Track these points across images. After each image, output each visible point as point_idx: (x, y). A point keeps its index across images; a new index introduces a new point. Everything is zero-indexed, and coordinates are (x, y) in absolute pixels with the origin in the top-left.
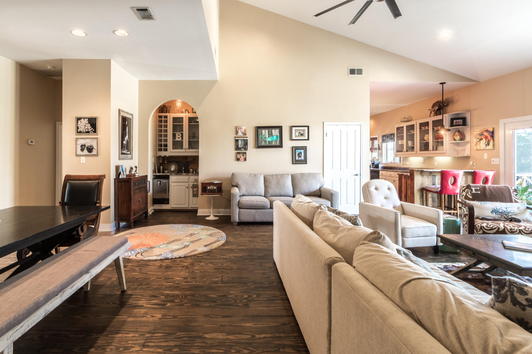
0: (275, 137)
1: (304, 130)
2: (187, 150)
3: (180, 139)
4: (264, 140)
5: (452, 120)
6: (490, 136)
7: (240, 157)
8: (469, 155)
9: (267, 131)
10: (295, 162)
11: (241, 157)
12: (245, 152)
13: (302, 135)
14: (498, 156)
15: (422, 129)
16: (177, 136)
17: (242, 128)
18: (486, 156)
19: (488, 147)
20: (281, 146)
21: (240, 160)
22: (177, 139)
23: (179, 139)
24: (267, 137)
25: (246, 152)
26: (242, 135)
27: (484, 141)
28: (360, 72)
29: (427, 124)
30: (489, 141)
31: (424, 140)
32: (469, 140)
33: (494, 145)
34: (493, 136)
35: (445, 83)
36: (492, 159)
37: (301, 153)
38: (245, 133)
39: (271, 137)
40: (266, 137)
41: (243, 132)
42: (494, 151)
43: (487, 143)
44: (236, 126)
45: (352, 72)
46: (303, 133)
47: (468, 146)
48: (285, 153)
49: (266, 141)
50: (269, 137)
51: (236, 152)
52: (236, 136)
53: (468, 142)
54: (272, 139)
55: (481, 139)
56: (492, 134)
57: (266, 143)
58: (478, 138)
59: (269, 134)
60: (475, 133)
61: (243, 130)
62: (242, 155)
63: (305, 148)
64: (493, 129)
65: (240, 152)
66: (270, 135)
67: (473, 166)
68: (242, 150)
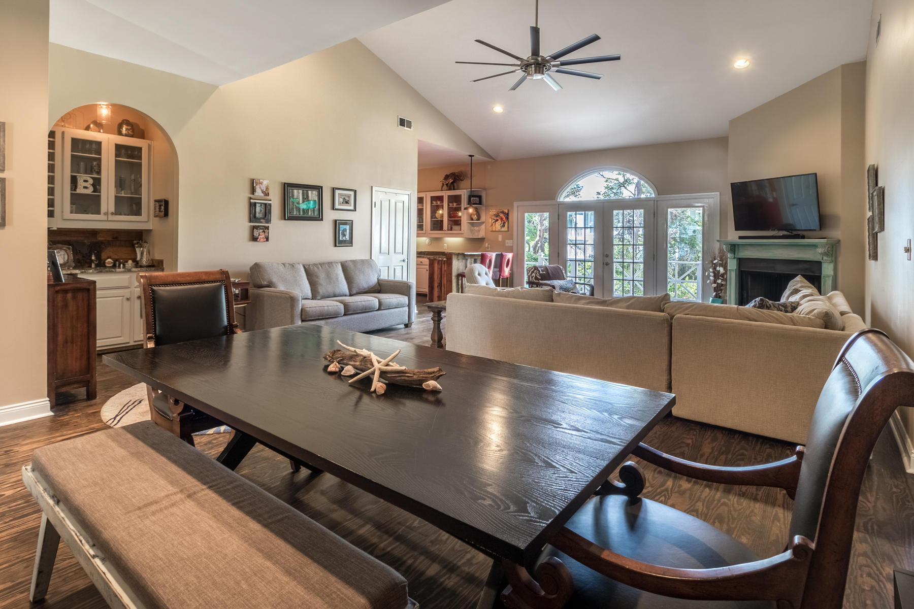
0: (312, 202)
1: (349, 196)
2: (111, 218)
3: (89, 191)
4: (297, 208)
5: (470, 197)
6: (506, 218)
7: (259, 235)
8: (484, 237)
9: (301, 191)
10: (338, 242)
11: (261, 234)
12: (266, 225)
13: (347, 202)
14: (512, 239)
15: (433, 203)
16: (81, 183)
17: (262, 182)
18: (500, 238)
19: (503, 229)
20: (319, 218)
21: (258, 240)
22: (80, 190)
23: (85, 190)
24: (301, 202)
25: (268, 226)
26: (262, 195)
27: (499, 223)
28: (409, 125)
29: (440, 198)
30: (504, 223)
31: (436, 218)
32: (484, 221)
33: (508, 227)
34: (507, 218)
35: (473, 156)
36: (507, 241)
37: (345, 230)
38: (266, 192)
39: (306, 202)
40: (299, 201)
41: (265, 190)
42: (508, 232)
43: (502, 224)
44: (253, 178)
45: (402, 122)
46: (348, 199)
47: (483, 226)
48: (324, 229)
49: (299, 209)
50: (303, 202)
51: (251, 226)
52: (252, 196)
53: (483, 223)
54: (307, 206)
55: (497, 220)
56: (507, 215)
57: (299, 212)
58: (494, 219)
59: (303, 198)
60: (491, 213)
61: (264, 187)
62: (261, 231)
63: (351, 223)
64: (508, 211)
65: (259, 226)
66: (306, 198)
67: (488, 248)
68: (261, 223)
